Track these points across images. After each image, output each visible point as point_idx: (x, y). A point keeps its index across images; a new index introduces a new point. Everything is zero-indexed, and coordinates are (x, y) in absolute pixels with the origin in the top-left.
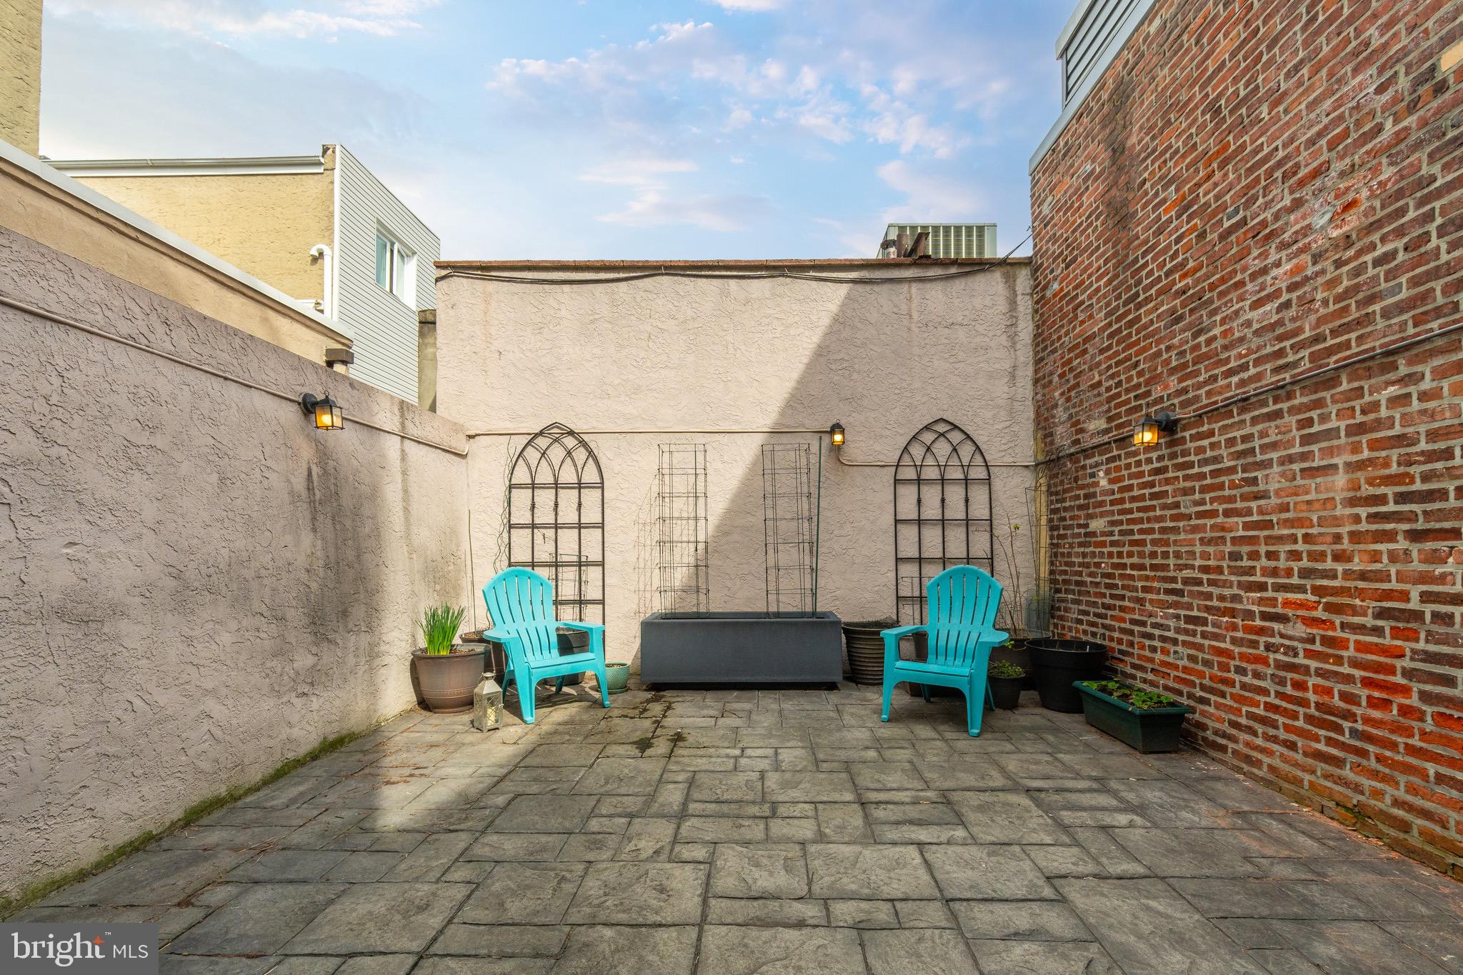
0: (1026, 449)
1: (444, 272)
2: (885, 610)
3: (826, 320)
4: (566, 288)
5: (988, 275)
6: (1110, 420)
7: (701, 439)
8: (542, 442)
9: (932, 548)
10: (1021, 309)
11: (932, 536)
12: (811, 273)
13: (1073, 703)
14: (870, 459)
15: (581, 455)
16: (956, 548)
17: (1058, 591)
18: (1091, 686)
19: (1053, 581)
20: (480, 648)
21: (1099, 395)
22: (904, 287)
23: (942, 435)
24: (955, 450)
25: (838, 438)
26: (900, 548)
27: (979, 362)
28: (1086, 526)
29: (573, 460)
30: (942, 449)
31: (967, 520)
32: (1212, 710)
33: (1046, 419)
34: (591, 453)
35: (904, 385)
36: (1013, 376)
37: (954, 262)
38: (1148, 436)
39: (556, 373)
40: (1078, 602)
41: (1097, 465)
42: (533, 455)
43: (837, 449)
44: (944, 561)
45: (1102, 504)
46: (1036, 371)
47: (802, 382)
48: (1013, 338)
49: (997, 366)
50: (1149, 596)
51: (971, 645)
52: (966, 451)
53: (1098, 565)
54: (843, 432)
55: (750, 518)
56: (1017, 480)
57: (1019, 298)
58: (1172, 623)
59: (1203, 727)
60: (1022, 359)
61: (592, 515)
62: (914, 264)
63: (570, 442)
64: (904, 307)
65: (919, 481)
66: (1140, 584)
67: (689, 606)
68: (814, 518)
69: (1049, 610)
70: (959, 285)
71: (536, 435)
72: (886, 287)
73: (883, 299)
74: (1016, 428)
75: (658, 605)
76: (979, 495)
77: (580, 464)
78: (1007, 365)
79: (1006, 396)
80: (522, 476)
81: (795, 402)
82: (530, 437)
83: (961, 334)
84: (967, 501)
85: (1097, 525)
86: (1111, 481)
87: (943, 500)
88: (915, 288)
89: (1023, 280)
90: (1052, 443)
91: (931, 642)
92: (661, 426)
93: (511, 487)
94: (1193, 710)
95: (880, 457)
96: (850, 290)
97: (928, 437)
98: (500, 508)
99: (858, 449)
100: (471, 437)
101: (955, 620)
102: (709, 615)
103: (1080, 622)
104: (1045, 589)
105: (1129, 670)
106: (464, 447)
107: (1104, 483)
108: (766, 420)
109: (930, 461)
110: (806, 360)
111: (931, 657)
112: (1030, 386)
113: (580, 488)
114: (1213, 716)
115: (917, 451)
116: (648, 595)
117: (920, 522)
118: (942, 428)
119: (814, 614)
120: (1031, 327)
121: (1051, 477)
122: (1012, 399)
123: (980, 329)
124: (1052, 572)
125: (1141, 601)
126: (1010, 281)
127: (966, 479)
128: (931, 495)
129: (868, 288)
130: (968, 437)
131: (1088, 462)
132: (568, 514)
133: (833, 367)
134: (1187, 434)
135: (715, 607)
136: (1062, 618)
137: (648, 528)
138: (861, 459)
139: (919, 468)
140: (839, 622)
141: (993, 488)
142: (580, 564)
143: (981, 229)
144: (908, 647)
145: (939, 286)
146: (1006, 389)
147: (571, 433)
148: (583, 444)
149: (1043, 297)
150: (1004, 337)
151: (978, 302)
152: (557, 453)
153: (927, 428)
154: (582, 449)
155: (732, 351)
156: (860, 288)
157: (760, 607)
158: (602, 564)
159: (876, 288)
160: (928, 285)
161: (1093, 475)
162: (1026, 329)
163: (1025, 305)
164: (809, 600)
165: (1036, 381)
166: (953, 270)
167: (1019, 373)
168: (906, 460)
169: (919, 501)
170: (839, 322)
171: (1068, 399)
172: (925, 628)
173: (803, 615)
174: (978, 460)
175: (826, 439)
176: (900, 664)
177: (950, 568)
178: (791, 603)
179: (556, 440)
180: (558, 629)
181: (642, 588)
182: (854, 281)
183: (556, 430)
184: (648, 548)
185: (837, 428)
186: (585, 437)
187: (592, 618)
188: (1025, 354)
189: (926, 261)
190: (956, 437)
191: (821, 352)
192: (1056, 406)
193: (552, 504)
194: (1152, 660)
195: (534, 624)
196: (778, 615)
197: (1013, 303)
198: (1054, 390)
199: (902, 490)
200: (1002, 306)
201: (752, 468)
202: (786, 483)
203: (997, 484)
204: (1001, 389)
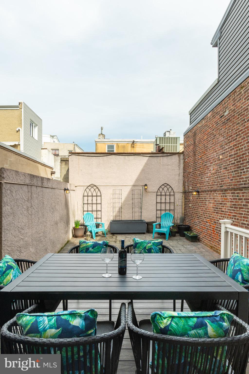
0: (181, 189)
1: (70, 154)
2: (154, 219)
3: (144, 164)
4: (94, 157)
5: (175, 155)
6: (192, 188)
7: (120, 188)
8: (90, 188)
9: (163, 208)
10: (181, 162)
11: (163, 205)
12: (142, 155)
13: (183, 235)
14: (152, 191)
15: (97, 190)
16: (168, 208)
17: (185, 216)
18: (186, 232)
19: (185, 214)
20: (82, 227)
21: (191, 183)
22: (159, 158)
23: (166, 186)
24: (168, 189)
25: (146, 187)
26: (157, 208)
27: (173, 172)
28: (189, 205)
29: (95, 191)
30: (166, 189)
31: (170, 202)
32: (201, 235)
33: (185, 184)
34: (99, 190)
35: (159, 177)
36: (179, 175)
37: (169, 153)
38: (195, 193)
39: (92, 174)
40: (187, 218)
41: (190, 195)
42: (88, 190)
43: (146, 189)
44: (165, 210)
45: (191, 202)
46: (183, 174)
47: (139, 176)
48: (179, 168)
49: (176, 173)
50: (196, 218)
51: (166, 225)
52: (170, 189)
53: (190, 212)
54: (147, 186)
55: (130, 202)
56: (179, 195)
57: (181, 160)
58: (198, 222)
59: (200, 238)
60: (181, 172)
61: (99, 202)
62: (161, 153)
63: (95, 188)
64: (159, 162)
65: (161, 195)
66: (195, 216)
67: (118, 219)
68: (141, 203)
69: (183, 219)
70: (170, 157)
71: (89, 186)
72: (156, 158)
73: (155, 160)
74: (179, 185)
75: (112, 219)
76: (172, 198)
77: (97, 192)
78: (178, 173)
79: (178, 179)
80: (86, 194)
81: (137, 180)
82: (87, 187)
83: (170, 167)
84: (170, 199)
85: (190, 205)
86: (192, 198)
87: (165, 199)
88: (161, 158)
89: (182, 156)
90: (185, 189)
91: (161, 225)
92: (112, 184)
93: (83, 196)
94: (199, 235)
95: (154, 190)
96: (148, 159)
97: (163, 187)
98: (81, 201)
99: (150, 189)
100: (76, 187)
101: (166, 222)
102: (122, 221)
103: (188, 222)
104: (183, 215)
105: (193, 230)
106: (75, 189)
107: (191, 198)
108: (132, 184)
109: (163, 191)
110: (140, 172)
111: (161, 228)
112: (182, 177)
113: (97, 196)
115: (161, 189)
116: (110, 217)
117: (161, 203)
118: (166, 185)
119: (141, 220)
120: (183, 166)
121: (185, 195)
122: (179, 179)
123: (173, 166)
124: (184, 212)
125: (195, 219)
126: (179, 157)
127: (170, 195)
128: (163, 198)
129: (152, 158)
130: (171, 187)
131: (190, 194)
132: (94, 202)
133: (145, 173)
134: (200, 193)
135: (123, 219)
136: (185, 221)
137: (110, 204)
138: (150, 191)
139: (161, 193)
140: (145, 222)
141: (175, 196)
142: (97, 211)
143: (177, 138)
144: (158, 226)
145: (166, 158)
146: (178, 177)
147: (95, 186)
148: (97, 188)
149: (185, 161)
150: (178, 167)
151: (173, 161)
152: (92, 190)
153: (163, 185)
154: (97, 189)
155: (126, 170)
156: (151, 158)
157: (131, 219)
158: (101, 211)
159: (154, 158)
160: (164, 157)
161: (190, 196)
162: (182, 166)
163: (182, 161)
164: (140, 218)
165: (183, 176)
166: (169, 154)
167: (180, 174)
168: (159, 191)
169: (161, 199)
170: (146, 164)
171: (187, 182)
172: (161, 223)
173: (139, 221)
174: (172, 191)
175: (144, 187)
176: (156, 229)
177: (167, 212)
178: (137, 218)
179: (92, 187)
180: (95, 223)
181: (108, 215)
182: (150, 156)
183: (92, 185)
184: (110, 208)
185: (146, 185)
186: (98, 187)
187: (99, 221)
188: (182, 171)
189: (163, 153)
190: (168, 187)
191: (143, 170)
192: (186, 182)
193: (92, 199)
194: (195, 228)
195: (93, 222)
196: (134, 221)
197: (180, 161)
198: (186, 179)
199: (158, 197)
200: (178, 161)
201: (129, 193)
202: (136, 196)
203: (176, 196)
204: (177, 178)
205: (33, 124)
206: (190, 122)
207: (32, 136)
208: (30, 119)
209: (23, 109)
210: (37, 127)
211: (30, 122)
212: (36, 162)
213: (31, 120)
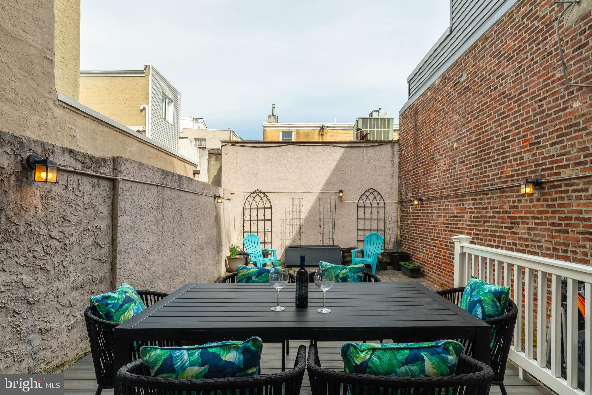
0: (395, 198)
1: (224, 144)
2: (353, 244)
3: (338, 158)
4: (261, 149)
5: (386, 146)
6: (413, 194)
7: (300, 195)
8: (254, 195)
9: (368, 226)
10: (395, 155)
11: (368, 222)
12: (334, 145)
13: (399, 268)
14: (351, 200)
15: (265, 199)
16: (375, 226)
17: (401, 238)
18: (402, 263)
19: (401, 236)
20: (242, 256)
21: (411, 187)
22: (362, 149)
23: (371, 193)
24: (375, 197)
25: (341, 194)
26: (358, 226)
27: (383, 171)
28: (407, 221)
29: (263, 201)
30: (371, 197)
31: (378, 218)
32: (426, 267)
33: (401, 189)
34: (268, 199)
35: (361, 178)
36: (392, 176)
37: (376, 142)
38: (416, 202)
39: (258, 175)
40: (405, 242)
41: (410, 206)
42: (250, 199)
43: (341, 197)
44: (371, 230)
45: (410, 216)
46: (399, 174)
47: (331, 177)
48: (393, 164)
49: (388, 172)
50: (418, 241)
51: (373, 253)
52: (378, 198)
53: (409, 232)
54: (342, 193)
55: (316, 218)
56: (393, 206)
57: (395, 152)
58: (421, 247)
59: (424, 271)
60: (395, 170)
61: (268, 217)
62: (365, 142)
63: (262, 195)
64: (361, 155)
65: (364, 207)
66: (416, 238)
67: (297, 243)
68: (334, 219)
69: (399, 244)
70: (378, 148)
71: (252, 193)
72: (356, 149)
73: (355, 152)
74: (393, 191)
75: (288, 243)
76: (382, 211)
77: (265, 202)
78: (391, 172)
79: (390, 181)
80: (247, 206)
81: (328, 183)
82: (250, 194)
83: (378, 163)
84: (378, 212)
85: (409, 221)
86: (413, 210)
87: (371, 212)
88: (365, 148)
89: (396, 147)
90: (402, 197)
91: (365, 253)
92: (289, 190)
93: (244, 209)
94: (423, 268)
95: (354, 199)
96: (345, 152)
97: (367, 194)
98: (241, 216)
99: (347, 196)
100: (232, 194)
101: (372, 247)
102: (303, 246)
103: (405, 247)
104: (399, 238)
105: (414, 259)
106: (230, 197)
107: (411, 211)
108: (319, 189)
109: (368, 201)
110: (332, 170)
111: (365, 257)
112: (397, 178)
113: (265, 209)
114: (426, 269)
115: (364, 198)
116: (284, 241)
117: (364, 219)
118: (371, 191)
119: (333, 246)
120: (398, 161)
121: (402, 206)
122: (392, 182)
123: (384, 161)
124: (400, 233)
125: (416, 242)
126: (393, 147)
127: (378, 206)
128: (368, 210)
129: (351, 149)
130: (379, 194)
131: (409, 204)
132: (261, 217)
133: (340, 173)
134: (424, 203)
135: (305, 244)
136: (402, 246)
137: (284, 221)
138: (348, 200)
139: (364, 203)
140: (340, 248)
141: (386, 208)
142: (264, 232)
143: (389, 119)
144: (359, 255)
145: (372, 149)
146: (391, 179)
147: (262, 193)
148: (266, 196)
149: (401, 154)
150: (390, 164)
151: (383, 154)
152: (258, 199)
153: (367, 191)
154: (265, 197)
155: (310, 168)
156: (349, 149)
157: (318, 244)
158: (271, 231)
159: (354, 149)
160: (369, 148)
161: (409, 208)
162: (397, 161)
163: (397, 154)
164: (332, 242)
165: (399, 177)
166: (376, 144)
167: (394, 174)
168: (361, 201)
169: (364, 212)
170: (341, 159)
171: (405, 186)
172: (364, 249)
173: (330, 246)
174: (382, 200)
175: (338, 194)
176: (356, 259)
177: (373, 232)
178: (327, 243)
179: (258, 195)
180: (262, 251)
181: (282, 238)
182: (347, 147)
183: (257, 192)
184: (284, 227)
185: (341, 191)
186: (266, 194)
187: (268, 247)
188: (396, 169)
189: (368, 141)
190: (376, 193)
191: (336, 168)
192: (402, 186)
193: (256, 214)
194: (417, 257)
195: (259, 249)
196: (323, 246)
197: (393, 154)
198: (402, 182)
199: (359, 209)
200: (390, 155)
201: (315, 203)
202: (326, 208)
203: (387, 207)
204: (389, 179)
205: (166, 99)
206: (410, 95)
207: (164, 117)
208: (161, 92)
209: (150, 76)
210: (173, 103)
211: (161, 96)
212: (171, 155)
213: (163, 92)
